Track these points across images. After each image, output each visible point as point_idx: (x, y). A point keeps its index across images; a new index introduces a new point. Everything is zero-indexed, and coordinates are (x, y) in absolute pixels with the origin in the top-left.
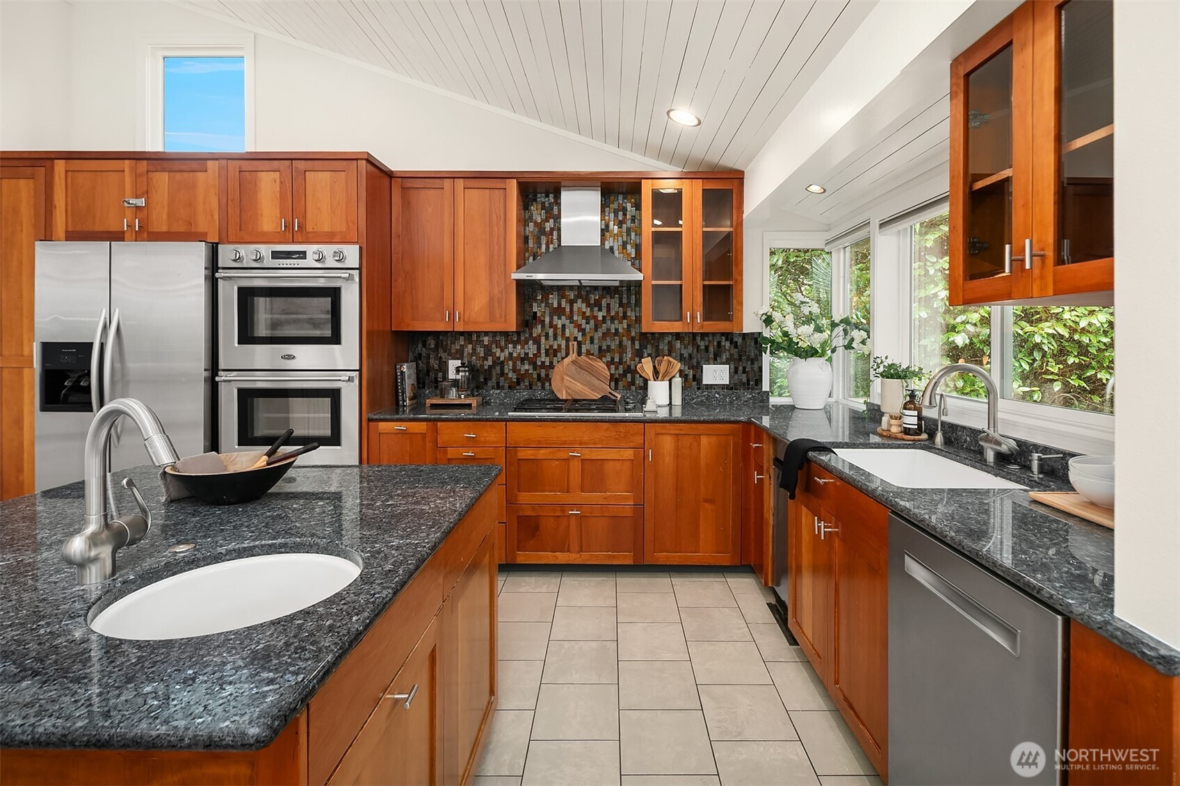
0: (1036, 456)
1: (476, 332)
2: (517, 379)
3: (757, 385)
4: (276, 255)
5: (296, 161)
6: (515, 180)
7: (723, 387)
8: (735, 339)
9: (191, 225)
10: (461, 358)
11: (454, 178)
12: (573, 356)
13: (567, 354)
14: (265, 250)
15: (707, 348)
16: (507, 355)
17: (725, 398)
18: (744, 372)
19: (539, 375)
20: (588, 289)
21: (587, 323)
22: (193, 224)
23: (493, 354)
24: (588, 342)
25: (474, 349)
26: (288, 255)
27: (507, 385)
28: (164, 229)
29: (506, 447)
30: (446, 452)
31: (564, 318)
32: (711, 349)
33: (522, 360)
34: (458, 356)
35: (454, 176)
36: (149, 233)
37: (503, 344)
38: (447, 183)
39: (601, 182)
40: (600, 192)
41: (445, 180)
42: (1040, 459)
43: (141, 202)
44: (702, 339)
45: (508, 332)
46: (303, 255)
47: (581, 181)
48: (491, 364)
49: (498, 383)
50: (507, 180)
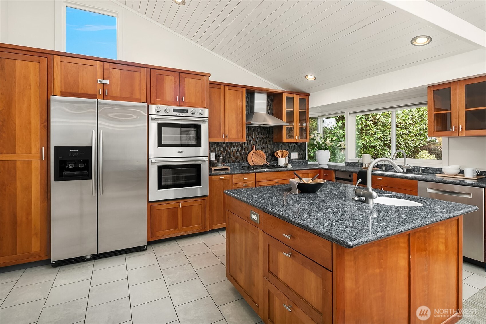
0: (421, 169)
1: (220, 142)
2: (235, 159)
3: (304, 159)
4: (175, 110)
5: (182, 73)
6: (245, 89)
7: (296, 159)
8: (299, 145)
9: (132, 95)
10: (215, 152)
11: (224, 85)
12: (254, 151)
13: (252, 150)
14: (171, 108)
15: (292, 147)
16: (231, 150)
17: (297, 163)
18: (301, 155)
19: (242, 158)
20: (258, 127)
21: (258, 139)
22: (133, 94)
23: (226, 150)
24: (258, 145)
25: (220, 148)
26: (180, 111)
27: (231, 162)
28: (118, 95)
29: (256, 182)
30: (236, 185)
31: (250, 137)
32: (293, 148)
33: (237, 152)
34: (214, 151)
35: (224, 84)
36: (110, 96)
37: (230, 146)
38: (222, 87)
39: (267, 92)
40: (266, 95)
41: (221, 85)
42: (422, 169)
43: (106, 82)
44: (290, 145)
45: (232, 142)
46: (186, 111)
47: (261, 91)
48: (226, 154)
49: (228, 161)
50: (243, 88)
